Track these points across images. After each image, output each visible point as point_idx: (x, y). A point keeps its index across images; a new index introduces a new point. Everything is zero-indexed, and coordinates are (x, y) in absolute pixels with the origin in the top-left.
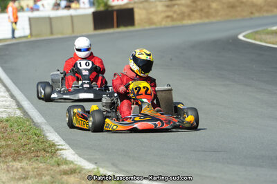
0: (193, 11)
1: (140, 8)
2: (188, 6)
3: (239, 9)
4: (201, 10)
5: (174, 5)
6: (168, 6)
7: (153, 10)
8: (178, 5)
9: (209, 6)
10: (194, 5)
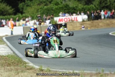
0: (92, 26)
1: (70, 25)
2: (90, 24)
3: (111, 26)
4: (95, 26)
5: (84, 24)
6: (81, 24)
7: (75, 26)
8: (86, 24)
9: (98, 25)
10: (92, 24)
